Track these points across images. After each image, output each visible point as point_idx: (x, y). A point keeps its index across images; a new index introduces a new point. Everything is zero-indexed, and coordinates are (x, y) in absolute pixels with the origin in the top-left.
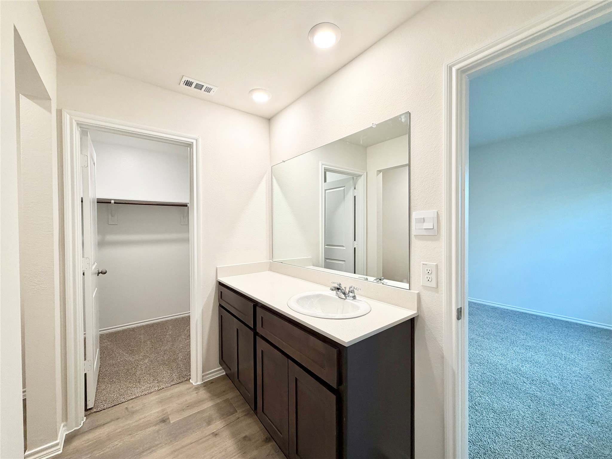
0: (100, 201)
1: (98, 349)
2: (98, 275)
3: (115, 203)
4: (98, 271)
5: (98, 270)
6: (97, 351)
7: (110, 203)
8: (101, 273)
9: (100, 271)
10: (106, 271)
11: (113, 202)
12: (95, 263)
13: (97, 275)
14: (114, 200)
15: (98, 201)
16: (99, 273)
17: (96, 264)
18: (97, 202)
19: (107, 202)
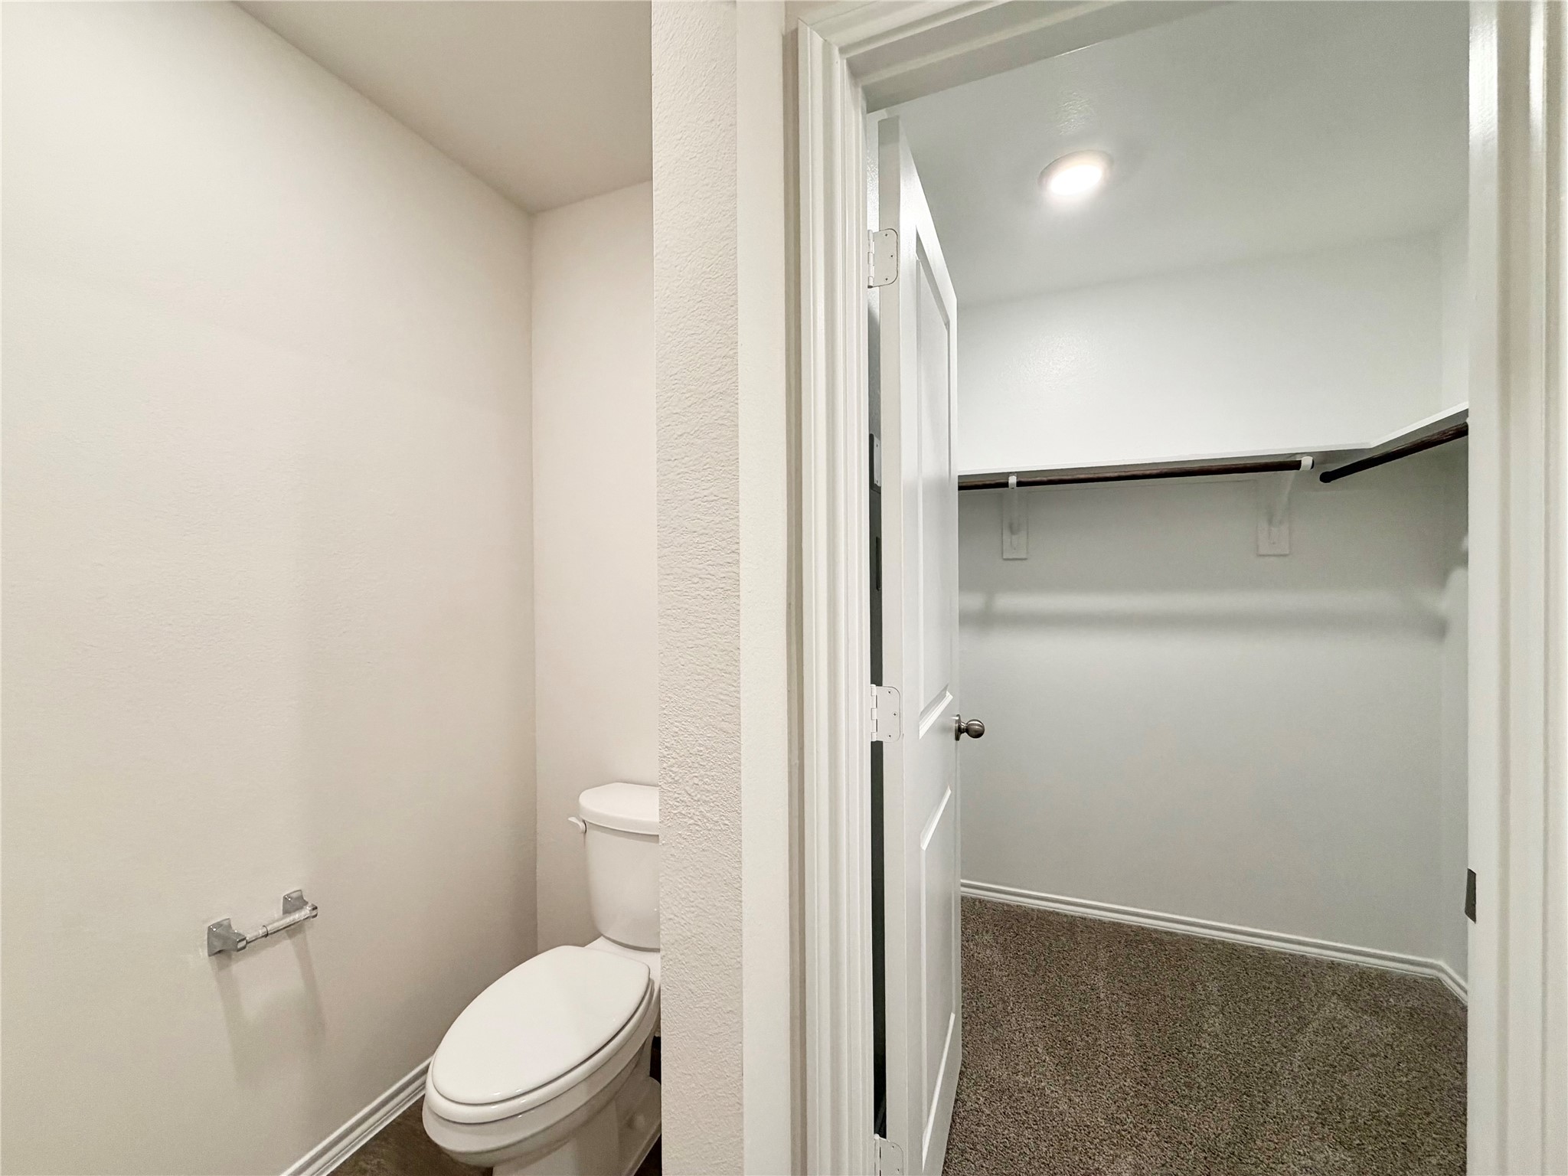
0: (969, 485)
1: (953, 1016)
2: (957, 738)
3: (1020, 484)
4: (959, 721)
5: (957, 718)
6: (947, 1027)
7: (1006, 485)
8: (967, 730)
9: (963, 726)
10: (983, 727)
11: (1013, 480)
12: (948, 694)
13: (953, 735)
14: (1018, 474)
15: (961, 485)
16: (959, 731)
17: (949, 697)
18: (961, 488)
19: (995, 483)
